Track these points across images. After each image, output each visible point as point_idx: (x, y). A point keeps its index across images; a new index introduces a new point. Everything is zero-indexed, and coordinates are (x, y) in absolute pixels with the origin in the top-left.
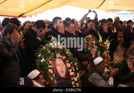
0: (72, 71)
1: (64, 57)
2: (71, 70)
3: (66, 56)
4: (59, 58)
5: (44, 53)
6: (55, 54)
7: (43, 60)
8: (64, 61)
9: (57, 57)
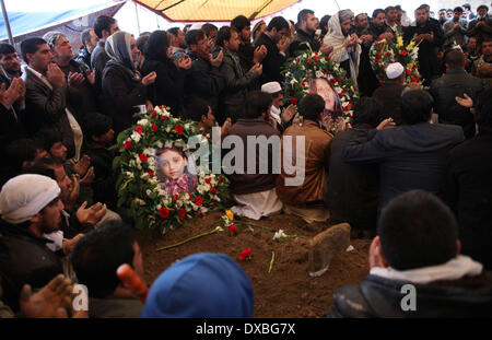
0: (346, 100)
1: (330, 77)
2: (343, 99)
3: (334, 75)
4: (322, 77)
5: (295, 70)
6: (314, 72)
7: (294, 81)
8: (331, 83)
9: (318, 76)
